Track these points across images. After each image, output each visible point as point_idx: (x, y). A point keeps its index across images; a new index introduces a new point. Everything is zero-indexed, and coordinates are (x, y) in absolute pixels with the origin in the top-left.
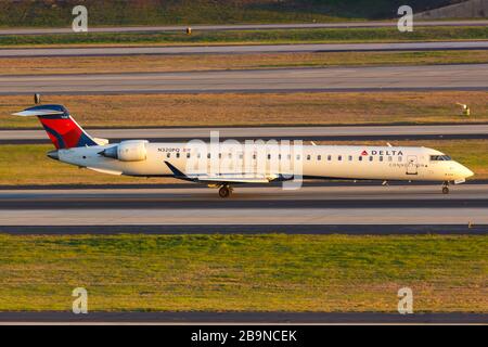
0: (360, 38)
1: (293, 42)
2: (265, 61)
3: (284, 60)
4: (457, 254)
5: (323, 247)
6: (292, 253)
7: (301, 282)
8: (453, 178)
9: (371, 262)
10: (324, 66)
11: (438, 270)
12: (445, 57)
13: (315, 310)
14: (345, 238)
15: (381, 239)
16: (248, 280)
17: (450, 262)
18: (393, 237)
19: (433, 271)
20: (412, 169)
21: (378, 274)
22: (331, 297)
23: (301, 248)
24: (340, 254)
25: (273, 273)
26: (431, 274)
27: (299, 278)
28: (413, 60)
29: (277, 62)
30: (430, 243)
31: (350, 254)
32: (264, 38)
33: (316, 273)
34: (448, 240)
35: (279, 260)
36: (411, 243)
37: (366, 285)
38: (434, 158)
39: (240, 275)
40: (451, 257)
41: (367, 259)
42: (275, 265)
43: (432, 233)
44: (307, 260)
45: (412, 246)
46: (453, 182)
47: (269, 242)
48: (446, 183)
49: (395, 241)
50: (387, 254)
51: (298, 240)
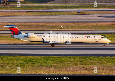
0: (37, 8)
1: (21, 9)
2: (14, 14)
3: (19, 14)
4: (59, 61)
5: (28, 59)
6: (20, 60)
7: (22, 67)
8: (106, 42)
9: (39, 62)
10: (28, 16)
11: (55, 64)
12: (57, 13)
13: (26, 74)
14: (33, 57)
15: (42, 57)
16: (10, 66)
17: (58, 63)
18: (44, 57)
19: (54, 65)
20: (97, 40)
21: (41, 65)
22: (29, 71)
23: (23, 59)
24: (32, 60)
25: (16, 65)
26: (53, 65)
27: (22, 66)
28: (49, 14)
29: (17, 14)
30: (53, 58)
31: (34, 61)
32: (14, 8)
33: (26, 65)
34: (57, 57)
35: (17, 62)
36: (49, 58)
37: (38, 68)
38: (102, 38)
39: (8, 65)
40: (58, 61)
41: (38, 62)
42: (16, 63)
43: (54, 56)
44: (24, 62)
45: (49, 59)
46: (106, 44)
47: (15, 58)
48: (105, 44)
49: (45, 57)
50: (43, 61)
51: (22, 57)
